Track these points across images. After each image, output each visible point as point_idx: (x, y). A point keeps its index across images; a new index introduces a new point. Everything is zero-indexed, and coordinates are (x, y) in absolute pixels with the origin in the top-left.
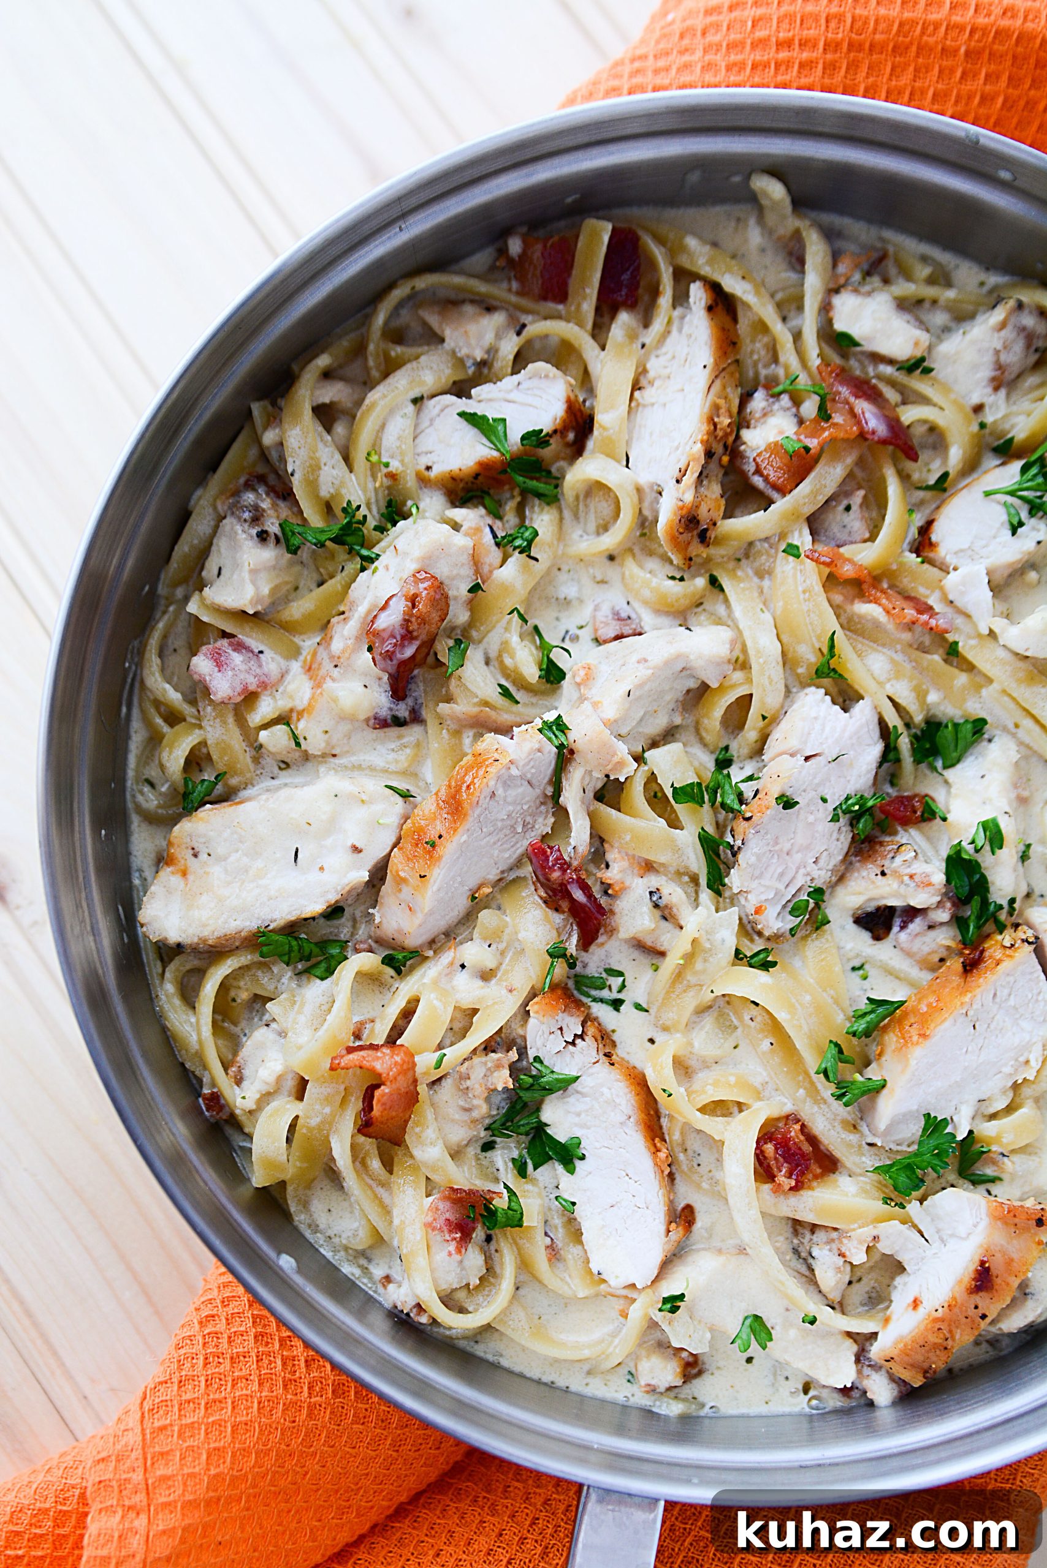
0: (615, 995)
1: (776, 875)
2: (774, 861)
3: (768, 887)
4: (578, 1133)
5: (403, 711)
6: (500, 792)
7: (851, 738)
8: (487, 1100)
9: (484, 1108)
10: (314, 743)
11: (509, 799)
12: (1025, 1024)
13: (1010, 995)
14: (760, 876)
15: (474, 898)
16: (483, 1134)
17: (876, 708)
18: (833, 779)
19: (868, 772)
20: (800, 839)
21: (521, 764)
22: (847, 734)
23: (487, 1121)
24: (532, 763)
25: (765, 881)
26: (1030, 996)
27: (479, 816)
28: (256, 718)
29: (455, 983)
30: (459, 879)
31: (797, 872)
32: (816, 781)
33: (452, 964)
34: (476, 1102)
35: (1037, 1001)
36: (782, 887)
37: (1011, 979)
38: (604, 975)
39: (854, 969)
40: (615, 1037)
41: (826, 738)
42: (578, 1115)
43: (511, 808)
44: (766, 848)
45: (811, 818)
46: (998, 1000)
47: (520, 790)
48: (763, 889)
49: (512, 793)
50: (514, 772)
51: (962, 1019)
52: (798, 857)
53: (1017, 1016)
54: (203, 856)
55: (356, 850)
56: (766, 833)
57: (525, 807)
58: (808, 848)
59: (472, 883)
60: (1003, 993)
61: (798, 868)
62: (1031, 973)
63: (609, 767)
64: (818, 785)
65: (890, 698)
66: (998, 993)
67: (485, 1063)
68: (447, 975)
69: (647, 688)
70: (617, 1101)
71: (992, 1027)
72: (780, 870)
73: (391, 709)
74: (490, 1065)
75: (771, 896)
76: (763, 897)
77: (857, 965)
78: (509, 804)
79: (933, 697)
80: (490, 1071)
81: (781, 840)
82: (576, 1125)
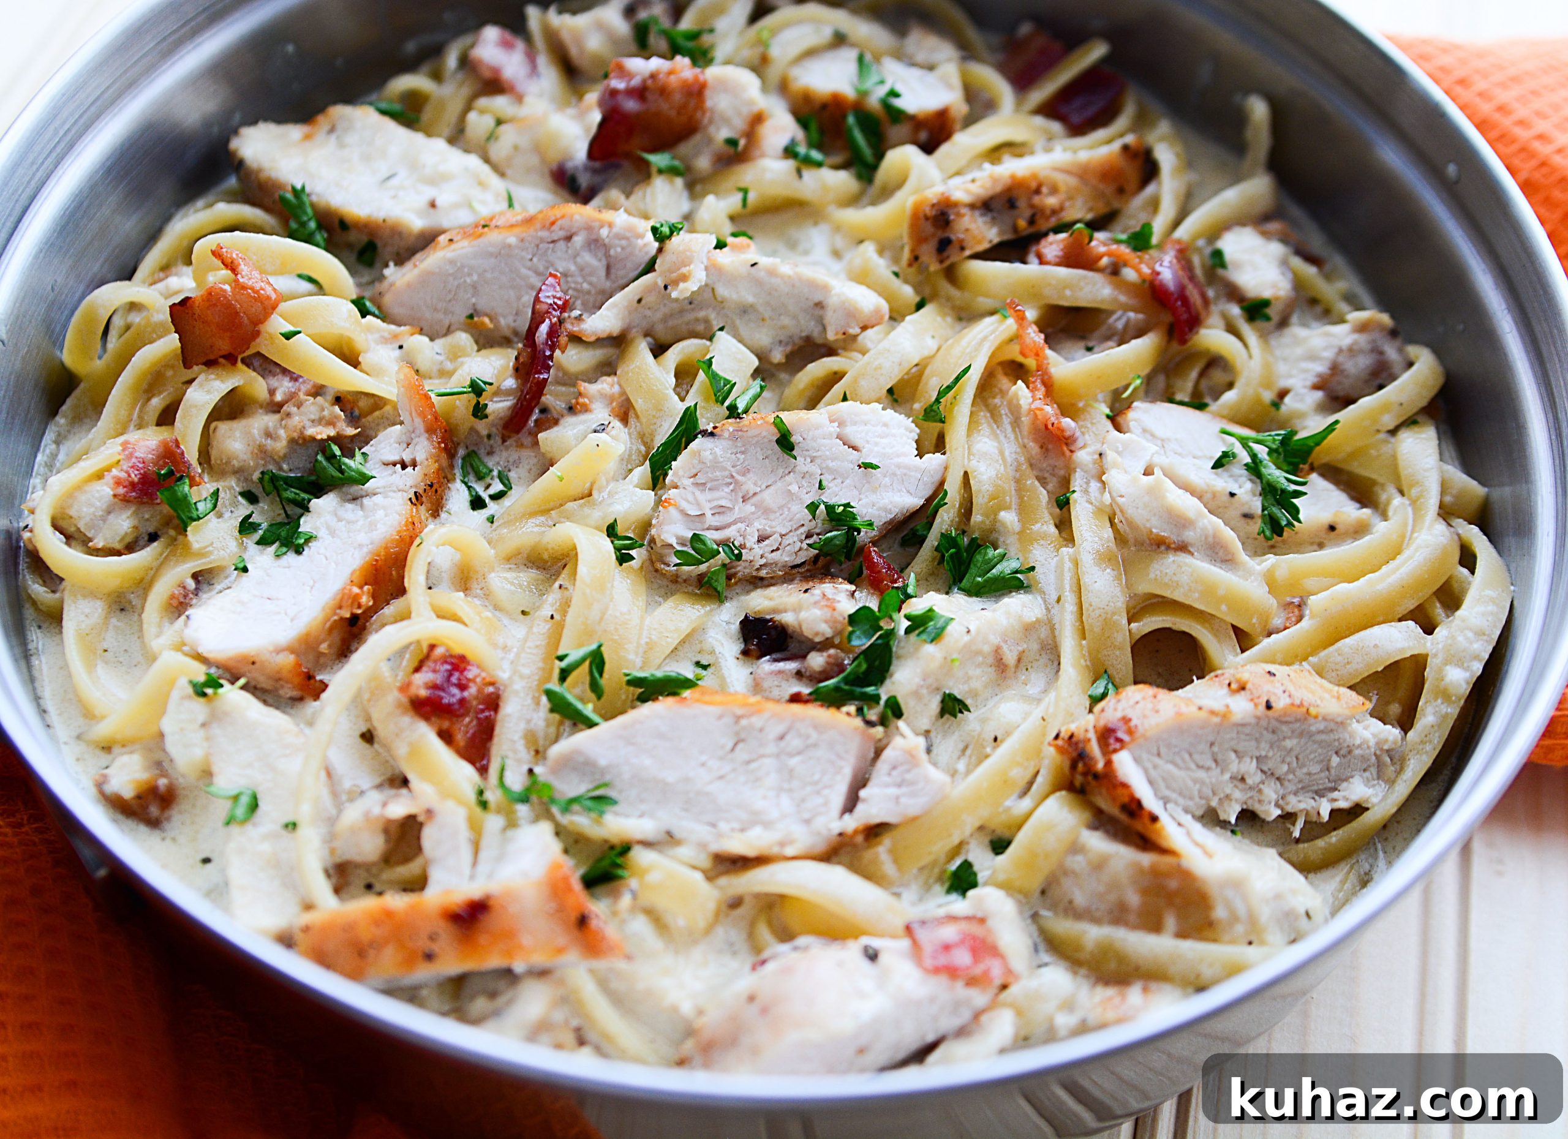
0: (485, 496)
1: (716, 503)
2: (727, 490)
3: (698, 504)
4: (322, 533)
5: (584, 180)
6: (578, 240)
7: (899, 466)
8: (292, 442)
9: (280, 446)
10: (500, 150)
11: (579, 259)
12: (786, 802)
13: (799, 753)
14: (701, 486)
15: (471, 317)
16: (256, 476)
17: (946, 468)
18: (848, 482)
19: (886, 510)
20: (769, 497)
21: (615, 230)
22: (896, 460)
23: (272, 467)
24: (624, 243)
25: (703, 497)
26: (817, 777)
27: (542, 240)
28: (483, 102)
29: (379, 347)
30: (475, 277)
31: (734, 523)
32: (831, 464)
33: (395, 336)
34: (282, 433)
35: (818, 793)
36: (710, 520)
37: (814, 735)
38: (495, 473)
39: (698, 664)
40: (443, 515)
41: (876, 444)
42: (340, 520)
43: (573, 268)
44: (728, 465)
45: (794, 488)
46: (783, 744)
47: (594, 262)
48: (691, 498)
49: (587, 258)
50: (604, 232)
51: (728, 720)
52: (749, 508)
53: (786, 786)
54: (333, 137)
55: (433, 205)
56: (743, 453)
57: (585, 286)
58: (767, 511)
59: (483, 304)
60: (794, 742)
61: (740, 520)
62: (839, 756)
63: (674, 275)
64: (830, 470)
65: (966, 473)
66: (788, 738)
67: (323, 410)
68: (382, 337)
69: (775, 281)
70: (379, 526)
71: (754, 765)
72: (723, 503)
73: (576, 168)
74: (326, 413)
75: (694, 512)
76: (684, 505)
77: (705, 663)
78: (575, 263)
79: (1009, 518)
80: (320, 421)
81: (750, 475)
82: (328, 528)
